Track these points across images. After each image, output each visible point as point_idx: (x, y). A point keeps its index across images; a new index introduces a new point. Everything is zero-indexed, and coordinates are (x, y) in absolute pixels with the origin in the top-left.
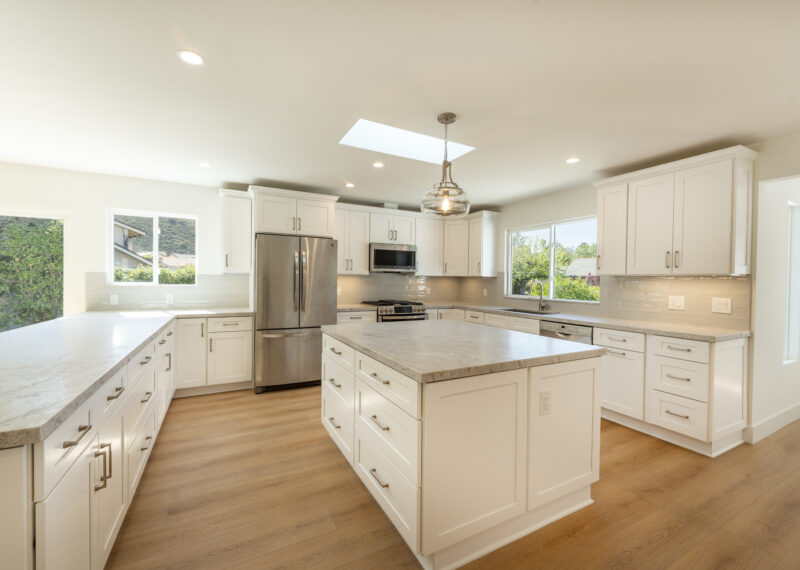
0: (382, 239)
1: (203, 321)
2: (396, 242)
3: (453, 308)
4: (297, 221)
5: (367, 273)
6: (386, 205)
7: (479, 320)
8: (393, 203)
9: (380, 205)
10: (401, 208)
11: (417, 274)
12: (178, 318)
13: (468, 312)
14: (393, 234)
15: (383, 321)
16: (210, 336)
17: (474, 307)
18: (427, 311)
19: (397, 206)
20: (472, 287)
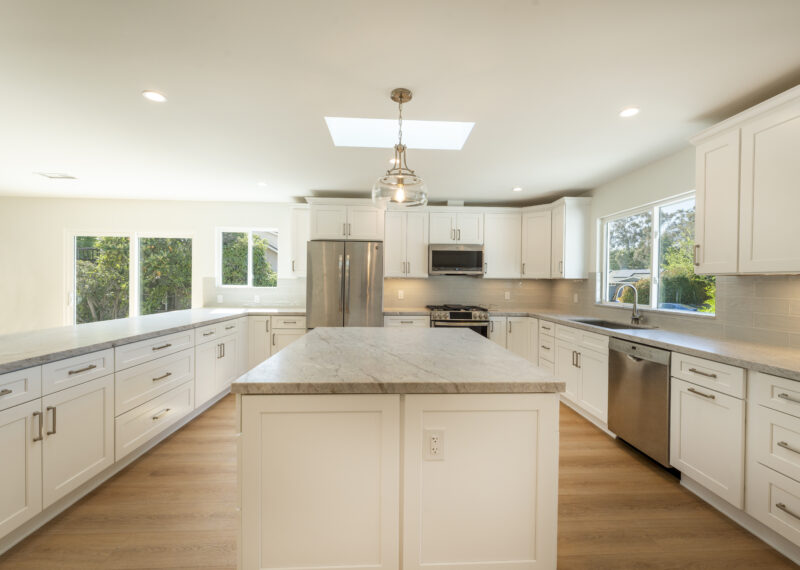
0: (443, 238)
1: (268, 318)
2: (459, 242)
3: (528, 316)
4: (347, 227)
5: (427, 276)
6: (449, 202)
7: (551, 332)
8: (458, 199)
9: (444, 203)
10: (467, 204)
11: (485, 276)
12: (249, 315)
13: (541, 322)
14: (456, 233)
15: (436, 326)
16: (274, 331)
17: (551, 317)
18: (491, 319)
19: (462, 203)
20: (562, 291)
